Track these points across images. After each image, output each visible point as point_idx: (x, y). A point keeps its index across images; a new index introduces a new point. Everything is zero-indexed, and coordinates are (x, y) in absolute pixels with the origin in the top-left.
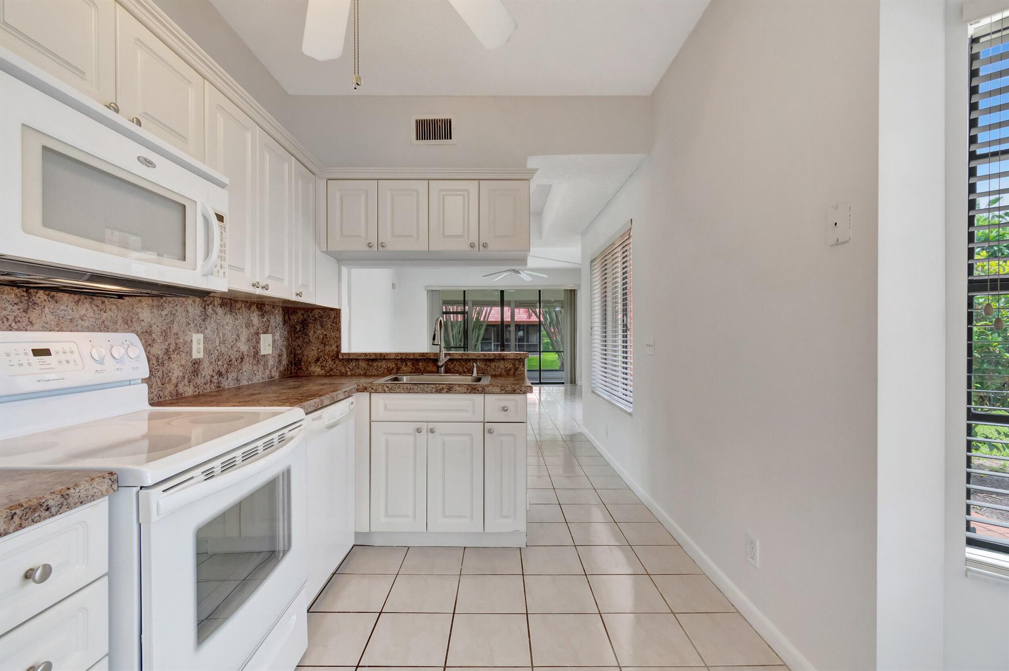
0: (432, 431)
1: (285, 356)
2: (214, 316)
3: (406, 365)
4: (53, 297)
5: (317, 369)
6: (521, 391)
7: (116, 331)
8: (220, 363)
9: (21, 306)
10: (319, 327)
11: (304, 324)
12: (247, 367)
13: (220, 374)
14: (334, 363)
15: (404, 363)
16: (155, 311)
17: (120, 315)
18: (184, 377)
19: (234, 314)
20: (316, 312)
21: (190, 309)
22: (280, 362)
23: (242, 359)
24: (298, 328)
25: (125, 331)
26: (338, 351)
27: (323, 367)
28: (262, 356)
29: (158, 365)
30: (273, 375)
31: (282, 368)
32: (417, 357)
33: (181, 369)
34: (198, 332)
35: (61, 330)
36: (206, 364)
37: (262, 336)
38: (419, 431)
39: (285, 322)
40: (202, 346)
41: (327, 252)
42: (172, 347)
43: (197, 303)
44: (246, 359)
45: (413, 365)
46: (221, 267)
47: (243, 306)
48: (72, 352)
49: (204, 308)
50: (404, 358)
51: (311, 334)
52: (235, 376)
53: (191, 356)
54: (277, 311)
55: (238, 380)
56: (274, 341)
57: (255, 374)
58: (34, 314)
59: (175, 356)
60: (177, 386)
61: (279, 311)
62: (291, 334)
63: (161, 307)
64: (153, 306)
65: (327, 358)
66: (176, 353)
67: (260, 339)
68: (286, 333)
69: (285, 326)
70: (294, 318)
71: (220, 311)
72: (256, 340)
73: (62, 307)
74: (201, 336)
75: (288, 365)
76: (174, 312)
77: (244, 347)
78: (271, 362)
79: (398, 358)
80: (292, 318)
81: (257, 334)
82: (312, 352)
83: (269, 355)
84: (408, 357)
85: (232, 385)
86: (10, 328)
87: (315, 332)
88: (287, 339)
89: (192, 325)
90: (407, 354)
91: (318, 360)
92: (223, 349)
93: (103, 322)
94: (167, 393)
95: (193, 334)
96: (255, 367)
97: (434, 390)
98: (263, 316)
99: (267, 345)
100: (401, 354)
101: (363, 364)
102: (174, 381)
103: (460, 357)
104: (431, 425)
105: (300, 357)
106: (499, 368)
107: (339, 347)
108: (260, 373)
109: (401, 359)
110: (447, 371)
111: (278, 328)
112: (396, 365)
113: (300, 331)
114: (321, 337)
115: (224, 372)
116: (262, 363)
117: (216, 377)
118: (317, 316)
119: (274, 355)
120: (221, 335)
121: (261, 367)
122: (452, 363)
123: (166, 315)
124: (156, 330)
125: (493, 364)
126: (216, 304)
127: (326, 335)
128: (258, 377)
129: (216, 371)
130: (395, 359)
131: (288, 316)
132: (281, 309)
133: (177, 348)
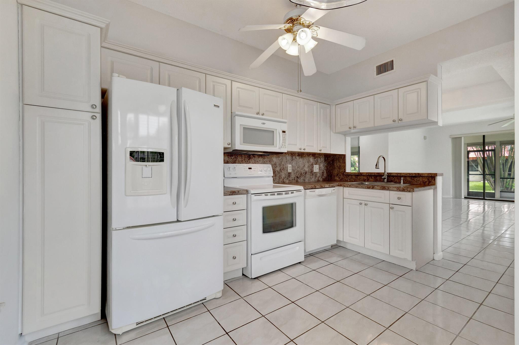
0: (366, 205)
1: (325, 173)
2: (295, 159)
3: (372, 178)
4: (254, 156)
5: (337, 178)
6: (407, 190)
7: (267, 164)
8: (297, 174)
9: (248, 158)
10: (338, 162)
11: (333, 161)
12: (308, 176)
13: (298, 177)
14: (343, 176)
15: (371, 177)
16: (277, 158)
17: (268, 160)
18: (286, 177)
19: (303, 158)
20: (337, 156)
21: (288, 157)
22: (323, 175)
23: (306, 173)
24: (331, 162)
25: (269, 164)
26: (345, 171)
27: (339, 178)
28: (314, 172)
29: (278, 173)
30: (319, 179)
31: (324, 177)
32: (376, 174)
33: (285, 175)
34: (290, 164)
35: (255, 164)
36: (293, 174)
37: (314, 166)
38: (361, 204)
39: (325, 160)
40: (291, 168)
41: (336, 133)
42: (282, 169)
43: (290, 155)
44: (308, 173)
45: (375, 178)
46: (285, 145)
47: (306, 155)
48: (256, 169)
49: (292, 157)
50: (370, 175)
51: (335, 165)
52: (303, 179)
53: (288, 171)
54: (321, 157)
55: (304, 180)
56: (320, 168)
57: (311, 179)
58: (250, 160)
59: (283, 171)
60: (283, 180)
61: (322, 157)
62: (328, 165)
63: (279, 157)
64: (276, 157)
65: (341, 174)
66: (283, 170)
67: (313, 166)
68: (326, 164)
69: (326, 162)
70: (330, 159)
71: (297, 157)
72: (312, 167)
73: (256, 158)
74: (291, 165)
75: (327, 177)
76: (282, 158)
77: (307, 169)
78: (318, 175)
79: (367, 175)
80: (329, 159)
81: (312, 165)
82: (335, 172)
83: (318, 172)
84: (372, 174)
85: (302, 181)
86: (246, 163)
87: (337, 164)
88: (327, 167)
89: (288, 162)
90: (371, 173)
91: (337, 175)
92: (299, 169)
93: (264, 162)
94: (280, 181)
95: (289, 165)
96: (311, 176)
97: (366, 187)
98: (315, 158)
99: (316, 169)
100: (369, 173)
101: (354, 177)
102: (282, 178)
103: (396, 175)
104: (366, 202)
105: (332, 173)
106: (419, 181)
107: (345, 170)
108: (314, 178)
109: (369, 175)
110: (388, 181)
111: (322, 163)
112: (367, 178)
113: (332, 164)
114: (339, 166)
115: (299, 177)
116: (315, 175)
117: (296, 178)
118: (337, 158)
119: (320, 172)
120: (298, 165)
121: (314, 176)
122: (393, 178)
123: (280, 159)
124: (277, 164)
125: (415, 179)
126: (296, 155)
127: (340, 165)
128: (312, 180)
129: (296, 176)
130: (366, 175)
131: (327, 158)
132: (323, 156)
133: (283, 169)
